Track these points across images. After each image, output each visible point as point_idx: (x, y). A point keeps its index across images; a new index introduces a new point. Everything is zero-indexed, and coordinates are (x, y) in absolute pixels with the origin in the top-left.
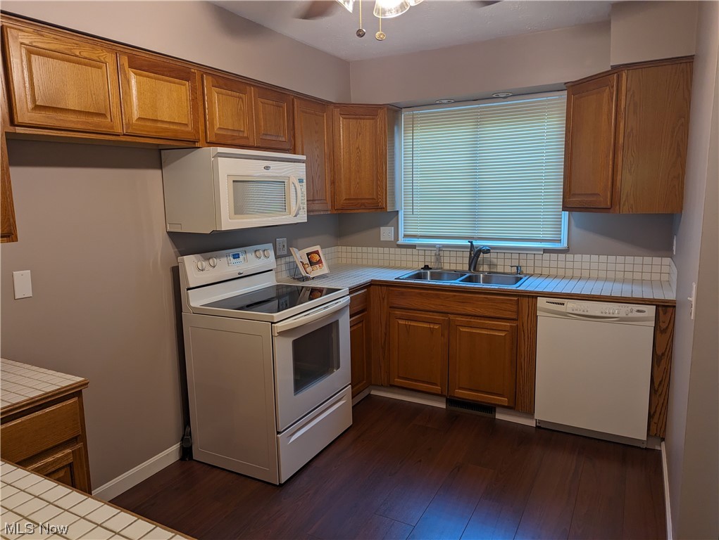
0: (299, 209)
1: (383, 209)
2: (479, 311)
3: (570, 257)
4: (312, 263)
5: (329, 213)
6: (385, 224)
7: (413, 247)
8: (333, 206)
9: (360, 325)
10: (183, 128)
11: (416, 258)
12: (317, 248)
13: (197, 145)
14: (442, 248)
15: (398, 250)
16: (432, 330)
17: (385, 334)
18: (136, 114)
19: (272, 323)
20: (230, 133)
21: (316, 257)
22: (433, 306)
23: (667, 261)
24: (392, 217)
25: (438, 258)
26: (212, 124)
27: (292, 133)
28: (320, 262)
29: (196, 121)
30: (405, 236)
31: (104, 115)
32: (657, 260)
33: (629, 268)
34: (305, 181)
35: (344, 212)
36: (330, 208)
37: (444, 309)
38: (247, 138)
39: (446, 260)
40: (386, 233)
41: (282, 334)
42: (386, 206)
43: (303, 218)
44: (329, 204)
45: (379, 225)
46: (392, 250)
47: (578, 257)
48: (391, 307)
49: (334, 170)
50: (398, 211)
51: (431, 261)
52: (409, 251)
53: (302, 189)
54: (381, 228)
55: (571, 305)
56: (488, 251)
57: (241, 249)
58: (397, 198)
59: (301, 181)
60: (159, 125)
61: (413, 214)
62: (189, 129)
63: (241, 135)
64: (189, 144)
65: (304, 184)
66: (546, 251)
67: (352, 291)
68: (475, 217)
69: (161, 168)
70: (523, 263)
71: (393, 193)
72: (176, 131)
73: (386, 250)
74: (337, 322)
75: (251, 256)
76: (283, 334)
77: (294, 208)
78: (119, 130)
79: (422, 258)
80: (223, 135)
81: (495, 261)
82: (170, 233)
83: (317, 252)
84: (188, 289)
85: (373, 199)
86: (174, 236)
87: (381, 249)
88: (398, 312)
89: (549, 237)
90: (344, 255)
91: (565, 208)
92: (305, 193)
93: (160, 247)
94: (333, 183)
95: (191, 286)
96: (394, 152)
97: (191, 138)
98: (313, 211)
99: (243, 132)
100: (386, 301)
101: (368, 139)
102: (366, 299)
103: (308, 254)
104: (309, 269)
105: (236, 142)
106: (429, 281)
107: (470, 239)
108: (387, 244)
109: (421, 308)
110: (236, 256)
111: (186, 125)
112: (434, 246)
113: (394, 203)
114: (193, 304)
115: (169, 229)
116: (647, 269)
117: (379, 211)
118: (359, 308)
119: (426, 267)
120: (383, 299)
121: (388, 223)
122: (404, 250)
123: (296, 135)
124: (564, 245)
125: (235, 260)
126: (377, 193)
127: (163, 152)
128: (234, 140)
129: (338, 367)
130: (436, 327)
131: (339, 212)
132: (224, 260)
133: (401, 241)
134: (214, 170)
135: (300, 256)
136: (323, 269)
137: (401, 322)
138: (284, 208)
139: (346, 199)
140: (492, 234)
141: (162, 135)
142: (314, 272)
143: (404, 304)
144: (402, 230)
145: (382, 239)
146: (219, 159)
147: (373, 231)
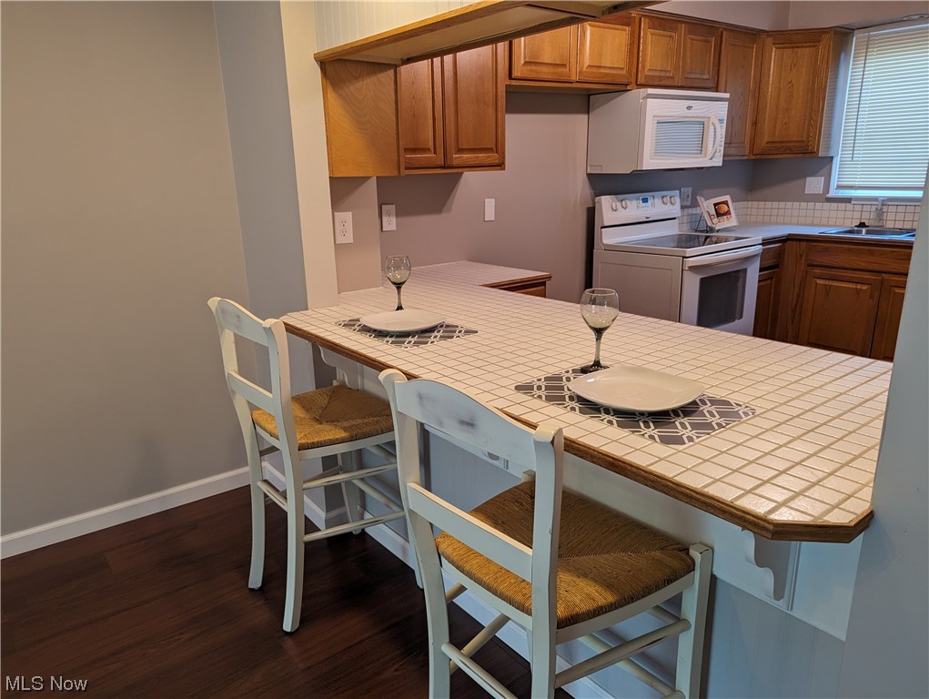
0: (716, 152)
1: (814, 153)
4: (719, 214)
5: (746, 158)
6: (813, 174)
7: (848, 200)
8: (751, 150)
9: (769, 282)
10: (620, 72)
11: (849, 214)
12: (727, 198)
13: (629, 88)
14: (886, 202)
15: (826, 205)
16: (858, 292)
17: (798, 296)
18: (587, 63)
19: (684, 257)
20: (657, 74)
21: (725, 208)
22: (864, 264)
24: (822, 164)
25: (880, 214)
26: (644, 67)
27: (717, 69)
28: (728, 213)
29: (630, 64)
30: (839, 187)
31: (564, 65)
34: (725, 122)
35: (763, 157)
36: (747, 152)
37: (878, 268)
38: (673, 78)
39: (891, 216)
40: (814, 184)
41: (692, 268)
42: (818, 150)
43: (718, 162)
44: (748, 146)
45: (805, 175)
46: (819, 205)
48: (809, 265)
49: (758, 110)
50: (832, 158)
52: (842, 206)
53: (721, 131)
54: (808, 179)
57: (651, 193)
58: (833, 143)
59: (721, 121)
60: (602, 70)
61: (852, 160)
62: (624, 72)
63: (667, 75)
64: (620, 88)
65: (725, 125)
67: (765, 242)
69: (588, 112)
71: (829, 136)
72: (614, 75)
73: (811, 205)
74: (745, 271)
75: (658, 201)
76: (694, 269)
77: (710, 150)
78: (574, 78)
80: (653, 76)
82: (589, 175)
83: (726, 203)
84: (602, 228)
85: (803, 141)
86: (592, 178)
87: (804, 205)
88: (818, 271)
90: (754, 212)
92: (724, 134)
93: (580, 188)
94: (755, 124)
95: (606, 224)
96: (836, 85)
97: (624, 81)
98: (728, 156)
99: (670, 71)
100: (804, 258)
101: (804, 70)
102: (780, 254)
103: (715, 205)
104: (715, 220)
105: (662, 83)
106: (864, 235)
108: (815, 198)
109: (847, 266)
110: (645, 200)
111: (622, 69)
112: (877, 199)
113: (828, 147)
114: (605, 241)
115: (589, 171)
117: (807, 155)
118: (770, 263)
119: (862, 225)
120: (801, 256)
121: (818, 172)
122: (834, 205)
123: (721, 71)
125: (644, 204)
126: (808, 135)
127: (592, 97)
128: (660, 81)
129: (741, 318)
130: (865, 287)
131: (758, 157)
132: (634, 202)
133: (833, 193)
134: (641, 112)
135: (707, 206)
136: (731, 221)
137: (819, 281)
138: (701, 149)
139: (767, 143)
141: (604, 80)
142: (720, 224)
143: (826, 260)
144: (834, 182)
145: (807, 191)
146: (648, 100)
147: (796, 182)
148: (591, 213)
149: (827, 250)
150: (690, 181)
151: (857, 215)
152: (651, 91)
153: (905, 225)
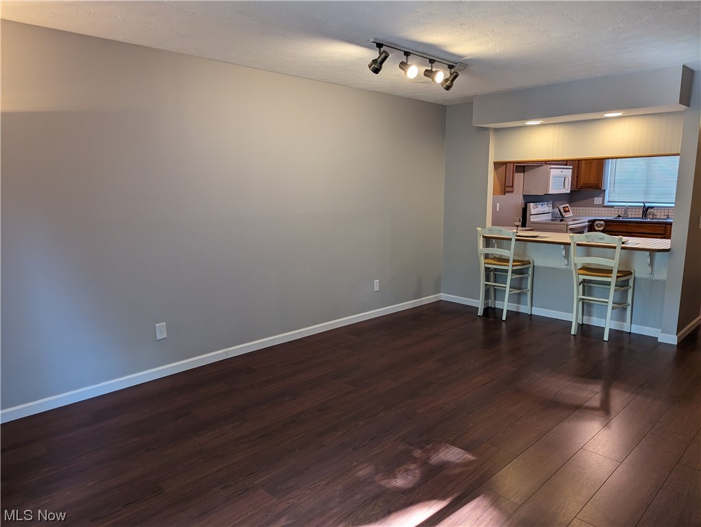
0: (568, 187)
1: (600, 188)
2: (647, 231)
4: (565, 212)
5: (575, 190)
6: (597, 197)
7: (613, 207)
8: (577, 187)
11: (613, 212)
12: (568, 205)
14: (628, 207)
15: (603, 209)
21: (567, 209)
22: (624, 230)
24: (601, 192)
25: (626, 212)
28: (569, 211)
30: (609, 202)
34: (571, 176)
35: (581, 189)
39: (630, 213)
40: (598, 200)
41: (570, 229)
43: (568, 191)
44: (575, 185)
45: (594, 197)
46: (600, 209)
49: (578, 171)
50: (605, 190)
51: (621, 213)
52: (610, 209)
56: (652, 207)
58: (605, 184)
61: (614, 191)
67: (589, 221)
68: (646, 193)
69: (524, 172)
70: (670, 214)
73: (597, 209)
75: (546, 206)
81: (656, 213)
82: (524, 195)
83: (567, 207)
84: (530, 215)
85: (596, 184)
87: (594, 208)
90: (575, 211)
92: (571, 181)
93: (519, 200)
94: (577, 177)
95: (532, 214)
103: (564, 207)
104: (564, 214)
106: (621, 219)
107: (644, 203)
108: (598, 206)
109: (618, 231)
112: (624, 206)
114: (532, 220)
117: (597, 189)
119: (619, 216)
121: (599, 196)
122: (607, 209)
126: (598, 182)
127: (525, 167)
131: (579, 189)
133: (606, 204)
134: (548, 173)
135: (560, 208)
136: (570, 214)
138: (564, 186)
139: (581, 184)
140: (654, 200)
142: (566, 215)
144: (607, 199)
145: (595, 203)
146: (552, 170)
147: (591, 200)
148: (525, 210)
150: (554, 199)
151: (616, 213)
152: (552, 166)
153: (636, 216)
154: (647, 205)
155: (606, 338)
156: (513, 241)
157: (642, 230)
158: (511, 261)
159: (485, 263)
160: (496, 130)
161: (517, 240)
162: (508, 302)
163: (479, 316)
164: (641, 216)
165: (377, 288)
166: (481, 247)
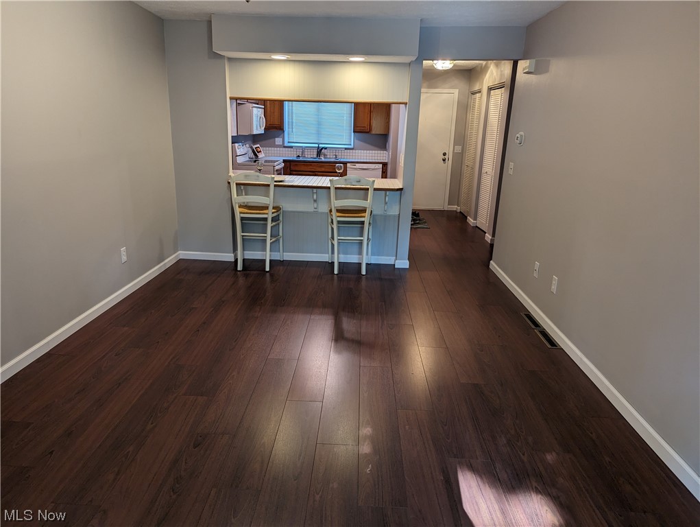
1: (283, 130)
2: (327, 170)
3: (354, 151)
4: (258, 152)
6: (278, 137)
7: (292, 147)
11: (293, 152)
12: (258, 145)
14: (305, 148)
15: (284, 149)
23: (385, 152)
25: (303, 152)
28: (260, 151)
30: (289, 142)
32: (382, 152)
33: (368, 155)
37: (313, 170)
39: (306, 153)
40: (278, 141)
45: (275, 137)
46: (281, 149)
47: (357, 151)
48: (291, 171)
51: (299, 153)
52: (289, 149)
54: (276, 139)
55: (358, 166)
56: (326, 148)
61: (292, 132)
66: (346, 149)
68: (319, 133)
70: (337, 154)
73: (278, 149)
79: (295, 153)
81: (327, 154)
83: (259, 147)
84: (236, 156)
85: (279, 125)
87: (275, 149)
88: (294, 172)
89: (347, 143)
91: (354, 132)
92: (264, 121)
103: (256, 148)
104: (258, 154)
106: (300, 159)
107: (318, 144)
108: (279, 146)
112: (301, 147)
116: (376, 155)
119: (299, 156)
122: (286, 149)
124: (352, 146)
133: (286, 145)
136: (262, 155)
140: (327, 140)
142: (260, 155)
143: (297, 169)
144: (286, 140)
145: (276, 143)
146: (254, 109)
147: (271, 140)
149: (296, 165)
152: (254, 105)
153: (310, 156)
154: (320, 146)
155: (364, 272)
156: (272, 187)
157: (323, 169)
158: (271, 207)
159: (241, 213)
160: (230, 59)
161: (275, 186)
162: (271, 251)
163: (240, 271)
164: (315, 156)
165: (124, 258)
166: (235, 196)
